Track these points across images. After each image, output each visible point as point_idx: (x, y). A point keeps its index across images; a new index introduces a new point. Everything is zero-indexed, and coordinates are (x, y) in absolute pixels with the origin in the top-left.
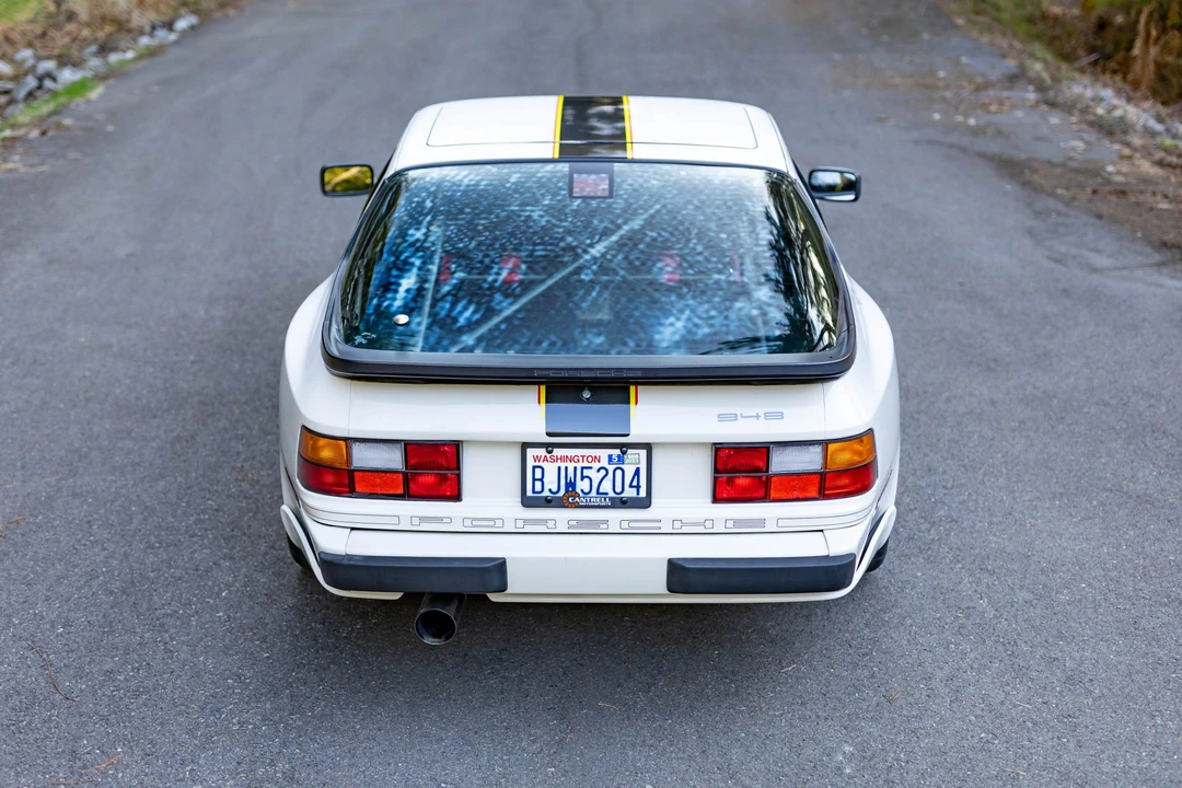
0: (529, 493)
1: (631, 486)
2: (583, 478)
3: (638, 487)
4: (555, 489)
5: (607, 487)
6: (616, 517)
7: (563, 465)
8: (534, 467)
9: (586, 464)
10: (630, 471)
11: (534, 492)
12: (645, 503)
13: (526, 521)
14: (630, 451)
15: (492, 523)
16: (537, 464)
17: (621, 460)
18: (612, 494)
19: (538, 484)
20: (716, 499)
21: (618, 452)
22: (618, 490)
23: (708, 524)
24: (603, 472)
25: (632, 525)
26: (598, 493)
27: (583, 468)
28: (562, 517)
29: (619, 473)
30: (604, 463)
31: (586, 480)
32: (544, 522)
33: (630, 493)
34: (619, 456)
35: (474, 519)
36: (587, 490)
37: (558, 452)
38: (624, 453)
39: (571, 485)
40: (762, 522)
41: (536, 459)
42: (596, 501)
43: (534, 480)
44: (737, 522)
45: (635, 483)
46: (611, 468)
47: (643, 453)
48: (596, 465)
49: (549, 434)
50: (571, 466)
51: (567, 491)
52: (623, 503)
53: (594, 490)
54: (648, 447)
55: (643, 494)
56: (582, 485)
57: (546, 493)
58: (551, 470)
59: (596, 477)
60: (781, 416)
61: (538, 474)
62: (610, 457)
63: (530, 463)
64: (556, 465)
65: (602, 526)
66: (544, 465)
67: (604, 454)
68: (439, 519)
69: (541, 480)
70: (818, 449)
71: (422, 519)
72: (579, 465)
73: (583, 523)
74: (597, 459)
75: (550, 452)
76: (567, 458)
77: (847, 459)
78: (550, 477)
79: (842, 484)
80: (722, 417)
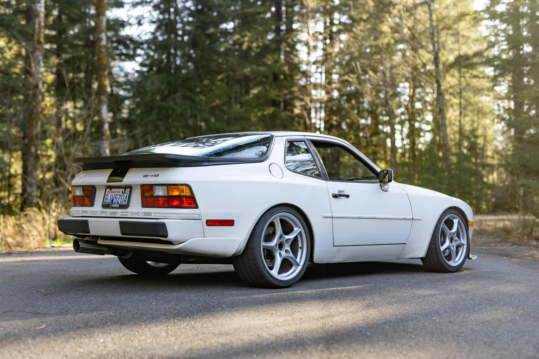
0: (104, 203)
1: (124, 201)
2: (115, 198)
3: (126, 201)
4: (109, 202)
5: (119, 201)
6: (120, 212)
7: (112, 194)
8: (107, 195)
10: (125, 195)
12: (127, 207)
13: (102, 212)
14: (127, 189)
17: (124, 192)
18: (120, 204)
20: (143, 206)
21: (123, 190)
22: (122, 202)
23: (138, 214)
24: (120, 196)
25: (123, 214)
27: (116, 195)
28: (108, 212)
30: (121, 194)
32: (105, 213)
33: (124, 203)
35: (92, 212)
37: (113, 190)
38: (125, 190)
39: (113, 200)
40: (150, 214)
41: (108, 192)
42: (116, 206)
43: (106, 199)
44: (146, 214)
46: (122, 195)
47: (129, 190)
48: (119, 194)
49: (107, 182)
51: (111, 202)
52: (122, 207)
53: (117, 202)
54: (130, 187)
55: (126, 204)
56: (115, 201)
57: (107, 203)
58: (110, 195)
59: (118, 197)
60: (158, 176)
63: (106, 193)
65: (116, 214)
67: (121, 190)
68: (86, 212)
70: (165, 188)
71: (84, 212)
73: (113, 213)
74: (120, 192)
75: (111, 190)
76: (114, 192)
77: (176, 193)
78: (109, 198)
79: (176, 203)
80: (145, 176)
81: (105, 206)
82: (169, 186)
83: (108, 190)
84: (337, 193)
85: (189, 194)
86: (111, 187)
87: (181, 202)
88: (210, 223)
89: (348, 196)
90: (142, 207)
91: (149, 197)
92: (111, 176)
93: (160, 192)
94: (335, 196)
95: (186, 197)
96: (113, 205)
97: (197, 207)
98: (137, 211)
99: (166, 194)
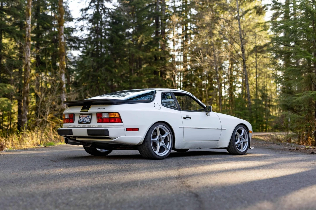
0: (79, 121)
3: (89, 120)
6: (87, 126)
10: (89, 117)
13: (78, 126)
15: (75, 126)
18: (87, 122)
20: (98, 122)
23: (96, 126)
28: (81, 125)
32: (79, 126)
37: (83, 115)
38: (89, 115)
40: (101, 126)
43: (80, 119)
44: (99, 126)
48: (86, 117)
49: (81, 112)
54: (91, 114)
55: (89, 122)
56: (84, 120)
57: (81, 121)
58: (82, 117)
59: (86, 119)
60: (104, 109)
63: (80, 117)
65: (85, 126)
67: (87, 115)
70: (108, 114)
73: (83, 126)
76: (84, 116)
77: (113, 116)
78: (82, 119)
79: (113, 121)
80: (98, 109)
81: (80, 123)
82: (109, 113)
84: (185, 116)
85: (118, 117)
86: (82, 114)
87: (115, 120)
88: (128, 130)
89: (190, 118)
91: (100, 118)
92: (82, 109)
93: (105, 116)
94: (185, 118)
95: (117, 118)
96: (84, 122)
97: (122, 122)
98: (94, 124)
99: (108, 117)
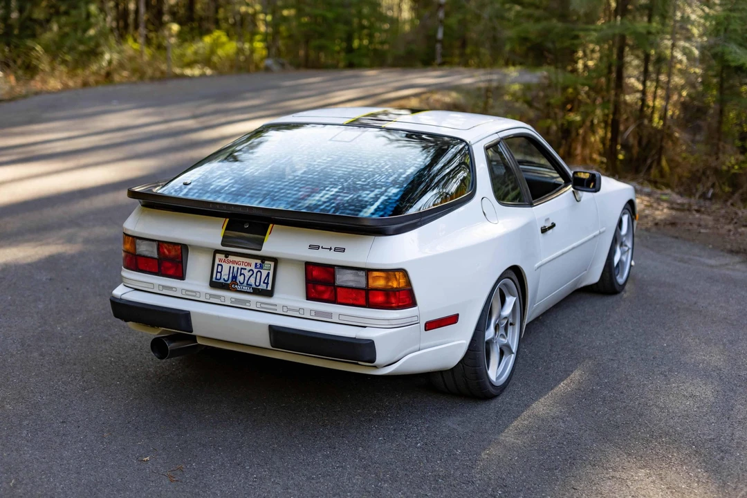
0: (214, 280)
1: (264, 283)
2: (241, 274)
3: (267, 284)
4: (226, 279)
5: (252, 281)
6: (255, 302)
7: (232, 266)
8: (218, 265)
9: (244, 267)
10: (264, 273)
11: (216, 279)
12: (269, 294)
13: (211, 296)
14: (266, 262)
15: (194, 294)
16: (220, 263)
17: (261, 267)
18: (254, 286)
19: (219, 274)
20: (309, 298)
21: (259, 262)
22: (257, 284)
23: (301, 311)
24: (251, 272)
25: (263, 305)
26: (247, 284)
27: (242, 269)
28: (228, 296)
29: (259, 274)
30: (253, 267)
31: (242, 276)
32: (218, 297)
33: (263, 286)
34: (260, 264)
35: (187, 291)
36: (242, 281)
37: (231, 258)
38: (263, 262)
39: (235, 278)
40: (330, 315)
41: (220, 260)
42: (245, 289)
43: (217, 272)
44: (317, 313)
45: (266, 281)
46: (255, 271)
47: (272, 264)
48: (248, 268)
49: (223, 245)
50: (236, 266)
51: (232, 280)
52: (257, 292)
53: (246, 282)
54: (275, 260)
55: (269, 288)
56: (241, 279)
57: (222, 281)
58: (226, 267)
59: (247, 274)
60: (343, 250)
61: (219, 270)
62: (256, 264)
63: (217, 262)
64: (229, 265)
65: (247, 304)
66: (224, 264)
67: (253, 262)
68: (170, 288)
69: (221, 272)
70: (362, 274)
71: (164, 287)
72: (240, 267)
73: (237, 300)
74: (249, 264)
75: (226, 257)
76: (234, 262)
77: (380, 283)
78: (225, 272)
79: (379, 300)
81: (214, 284)
82: (368, 271)
83: (218, 256)
84: (544, 225)
85: (403, 285)
86: (227, 254)
88: (430, 326)
89: (553, 225)
90: (307, 299)
91: (323, 284)
93: (344, 279)
94: (544, 230)
95: (399, 290)
96: (239, 288)
97: (415, 304)
98: (295, 305)
99: (363, 284)
